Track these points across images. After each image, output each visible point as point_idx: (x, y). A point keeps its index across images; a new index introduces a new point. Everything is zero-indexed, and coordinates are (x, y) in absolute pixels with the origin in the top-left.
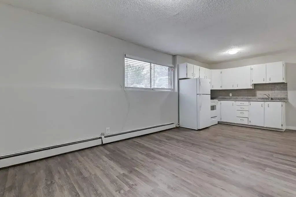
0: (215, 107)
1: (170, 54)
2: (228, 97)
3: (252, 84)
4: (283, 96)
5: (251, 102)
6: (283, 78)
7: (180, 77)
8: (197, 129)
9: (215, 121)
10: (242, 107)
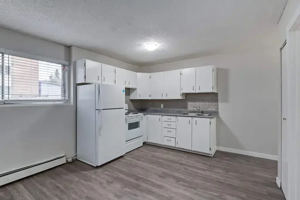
0: (139, 123)
1: (62, 45)
2: (159, 109)
3: (181, 93)
4: (214, 109)
5: (178, 117)
6: (213, 87)
7: (79, 81)
8: (95, 166)
9: (139, 143)
10: (169, 123)
